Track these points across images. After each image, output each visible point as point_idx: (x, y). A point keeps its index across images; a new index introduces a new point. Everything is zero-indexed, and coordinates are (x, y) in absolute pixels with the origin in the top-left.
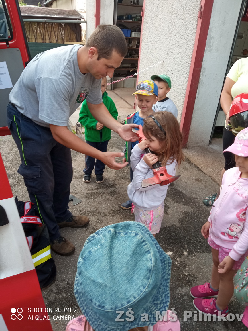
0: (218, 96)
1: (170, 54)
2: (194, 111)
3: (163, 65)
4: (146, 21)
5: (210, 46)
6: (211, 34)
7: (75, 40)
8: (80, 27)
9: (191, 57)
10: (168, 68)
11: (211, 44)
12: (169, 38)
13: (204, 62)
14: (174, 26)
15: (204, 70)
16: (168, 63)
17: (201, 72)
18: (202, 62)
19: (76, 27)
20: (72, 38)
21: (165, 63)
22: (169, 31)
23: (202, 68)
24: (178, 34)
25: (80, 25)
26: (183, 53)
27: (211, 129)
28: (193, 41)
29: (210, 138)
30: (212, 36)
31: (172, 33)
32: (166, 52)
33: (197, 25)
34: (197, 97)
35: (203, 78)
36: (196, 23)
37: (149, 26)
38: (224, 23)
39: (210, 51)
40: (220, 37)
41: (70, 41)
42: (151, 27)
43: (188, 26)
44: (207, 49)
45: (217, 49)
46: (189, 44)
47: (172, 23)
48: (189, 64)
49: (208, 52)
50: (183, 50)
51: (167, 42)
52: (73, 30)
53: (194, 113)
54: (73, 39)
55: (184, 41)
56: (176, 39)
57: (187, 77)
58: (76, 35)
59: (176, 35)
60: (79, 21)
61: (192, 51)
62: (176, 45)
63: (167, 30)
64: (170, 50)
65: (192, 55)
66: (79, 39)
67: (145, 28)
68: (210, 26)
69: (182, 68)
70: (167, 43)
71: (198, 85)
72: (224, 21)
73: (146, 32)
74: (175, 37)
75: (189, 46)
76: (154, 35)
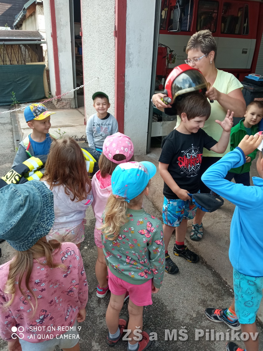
0: (147, 108)
1: (102, 70)
2: (125, 123)
3: (98, 81)
4: (84, 40)
5: (130, 62)
6: (129, 51)
7: (37, 60)
8: (42, 47)
9: (114, 73)
10: (102, 84)
11: (131, 60)
12: (100, 56)
13: (126, 76)
14: (102, 45)
15: (128, 84)
16: (101, 79)
17: (125, 86)
18: (125, 77)
19: (36, 48)
20: (33, 59)
21: (100, 79)
22: (99, 49)
23: (126, 82)
24: (104, 52)
25: (41, 45)
26: (109, 69)
27: (145, 139)
28: (114, 58)
29: (146, 148)
30: (130, 53)
31: (101, 51)
32: (99, 69)
33: (115, 43)
34: (126, 110)
35: (129, 91)
36: (114, 42)
37: (86, 45)
38: (140, 40)
39: (131, 66)
40: (139, 53)
41: (31, 62)
42: (88, 46)
43: (110, 44)
44: (127, 65)
45: (138, 64)
46: (112, 61)
47: (100, 42)
48: (114, 80)
49: (129, 67)
50: (109, 66)
51: (98, 59)
52: (34, 51)
53: (125, 125)
54: (35, 60)
55: (109, 58)
56: (104, 57)
57: (114, 91)
58: (38, 56)
59: (103, 53)
60: (39, 42)
61: (114, 67)
62: (104, 62)
63: (98, 48)
64: (101, 67)
65: (115, 70)
66: (41, 60)
67: (85, 47)
68: (127, 43)
69: (110, 84)
70: (99, 61)
71: (124, 98)
72: (141, 38)
73: (85, 51)
74: (103, 54)
75: (112, 62)
76: (90, 53)
